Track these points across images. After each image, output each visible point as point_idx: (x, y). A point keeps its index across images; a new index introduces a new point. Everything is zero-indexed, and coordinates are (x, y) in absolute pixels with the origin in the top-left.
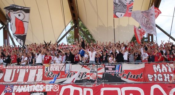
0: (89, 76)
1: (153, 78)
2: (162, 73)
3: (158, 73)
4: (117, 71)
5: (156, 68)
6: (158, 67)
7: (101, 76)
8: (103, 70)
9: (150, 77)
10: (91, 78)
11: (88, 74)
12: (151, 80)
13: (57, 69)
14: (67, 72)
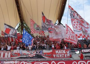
0: (29, 55)
1: (55, 56)
2: (59, 54)
3: (57, 54)
4: (41, 53)
5: (57, 52)
6: (58, 51)
7: (35, 55)
8: (35, 53)
9: (54, 56)
10: (30, 56)
11: (29, 54)
12: (55, 57)
13: (16, 52)
14: (21, 53)
